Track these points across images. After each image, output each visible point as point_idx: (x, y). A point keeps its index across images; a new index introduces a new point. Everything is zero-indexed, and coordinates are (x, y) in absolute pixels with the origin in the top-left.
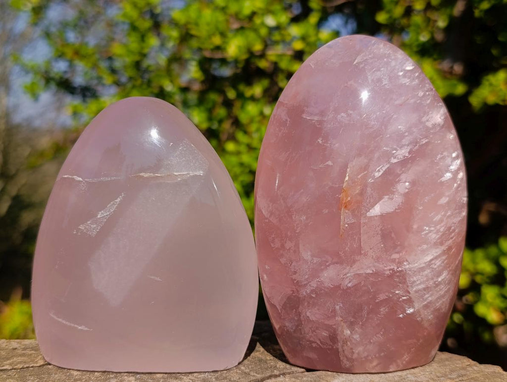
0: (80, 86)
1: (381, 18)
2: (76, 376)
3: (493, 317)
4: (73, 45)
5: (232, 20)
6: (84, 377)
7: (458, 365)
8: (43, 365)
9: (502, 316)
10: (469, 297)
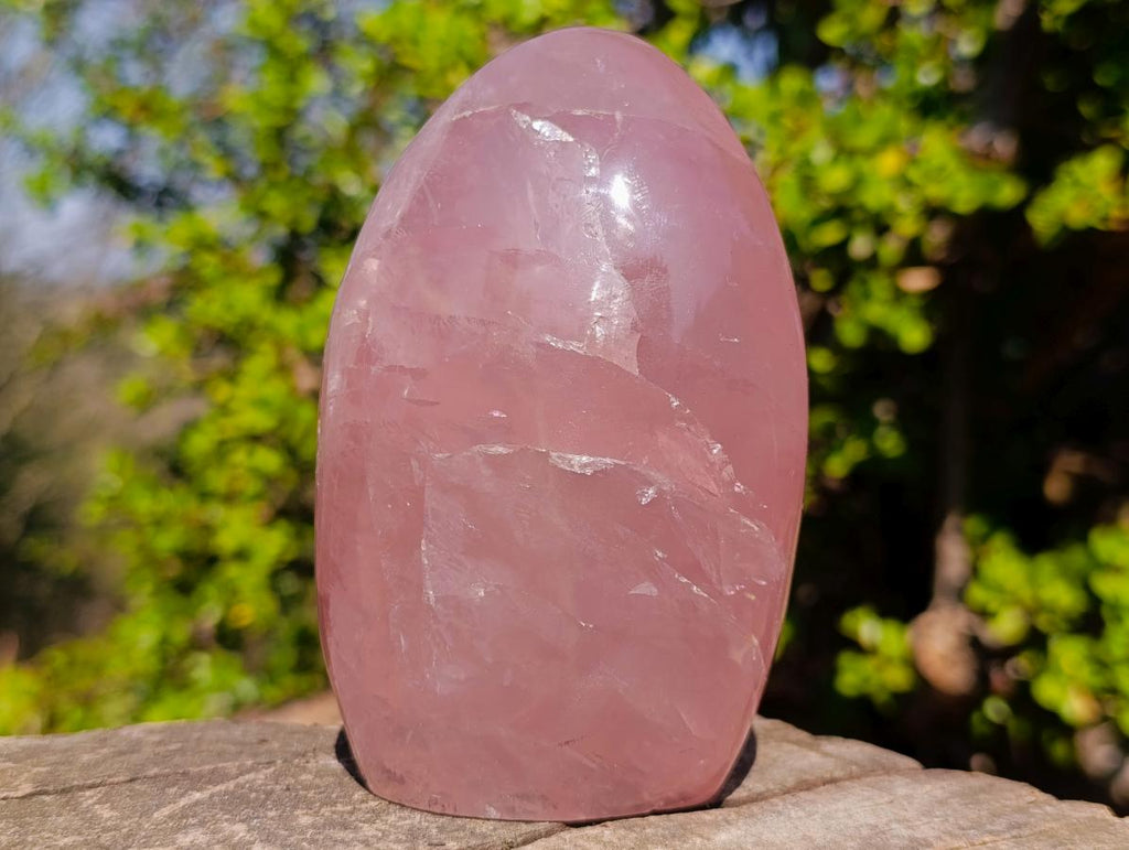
0: (152, 184)
1: (832, 32)
2: (109, 819)
3: (1074, 706)
4: (137, 89)
5: (494, 36)
6: (126, 823)
7: (1008, 803)
8: (32, 795)
9: (1095, 705)
10: (1023, 662)
